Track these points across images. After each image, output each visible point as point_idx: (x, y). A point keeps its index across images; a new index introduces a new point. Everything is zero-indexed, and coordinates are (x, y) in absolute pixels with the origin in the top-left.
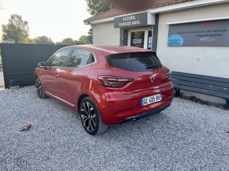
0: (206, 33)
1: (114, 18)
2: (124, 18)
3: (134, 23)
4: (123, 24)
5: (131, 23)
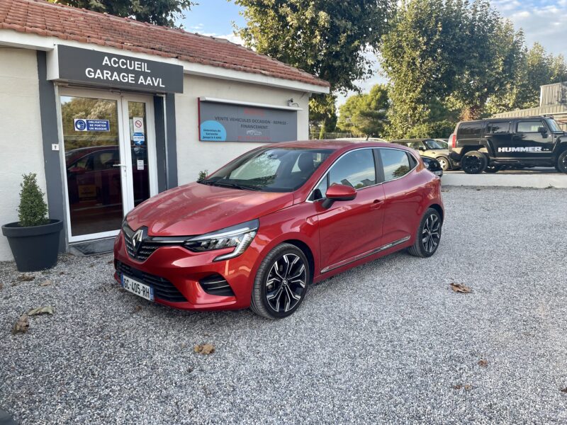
0: (252, 123)
2: (106, 58)
3: (147, 82)
4: (105, 75)
5: (137, 79)
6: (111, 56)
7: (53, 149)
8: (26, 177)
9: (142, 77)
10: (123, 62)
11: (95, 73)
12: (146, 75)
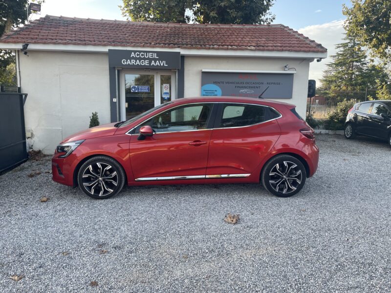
0: (245, 85)
1: (109, 50)
2: (133, 53)
3: (157, 64)
4: (132, 62)
5: (150, 63)
6: (135, 52)
7: (114, 101)
8: (93, 113)
9: (153, 61)
10: (142, 54)
11: (127, 62)
12: (155, 60)
